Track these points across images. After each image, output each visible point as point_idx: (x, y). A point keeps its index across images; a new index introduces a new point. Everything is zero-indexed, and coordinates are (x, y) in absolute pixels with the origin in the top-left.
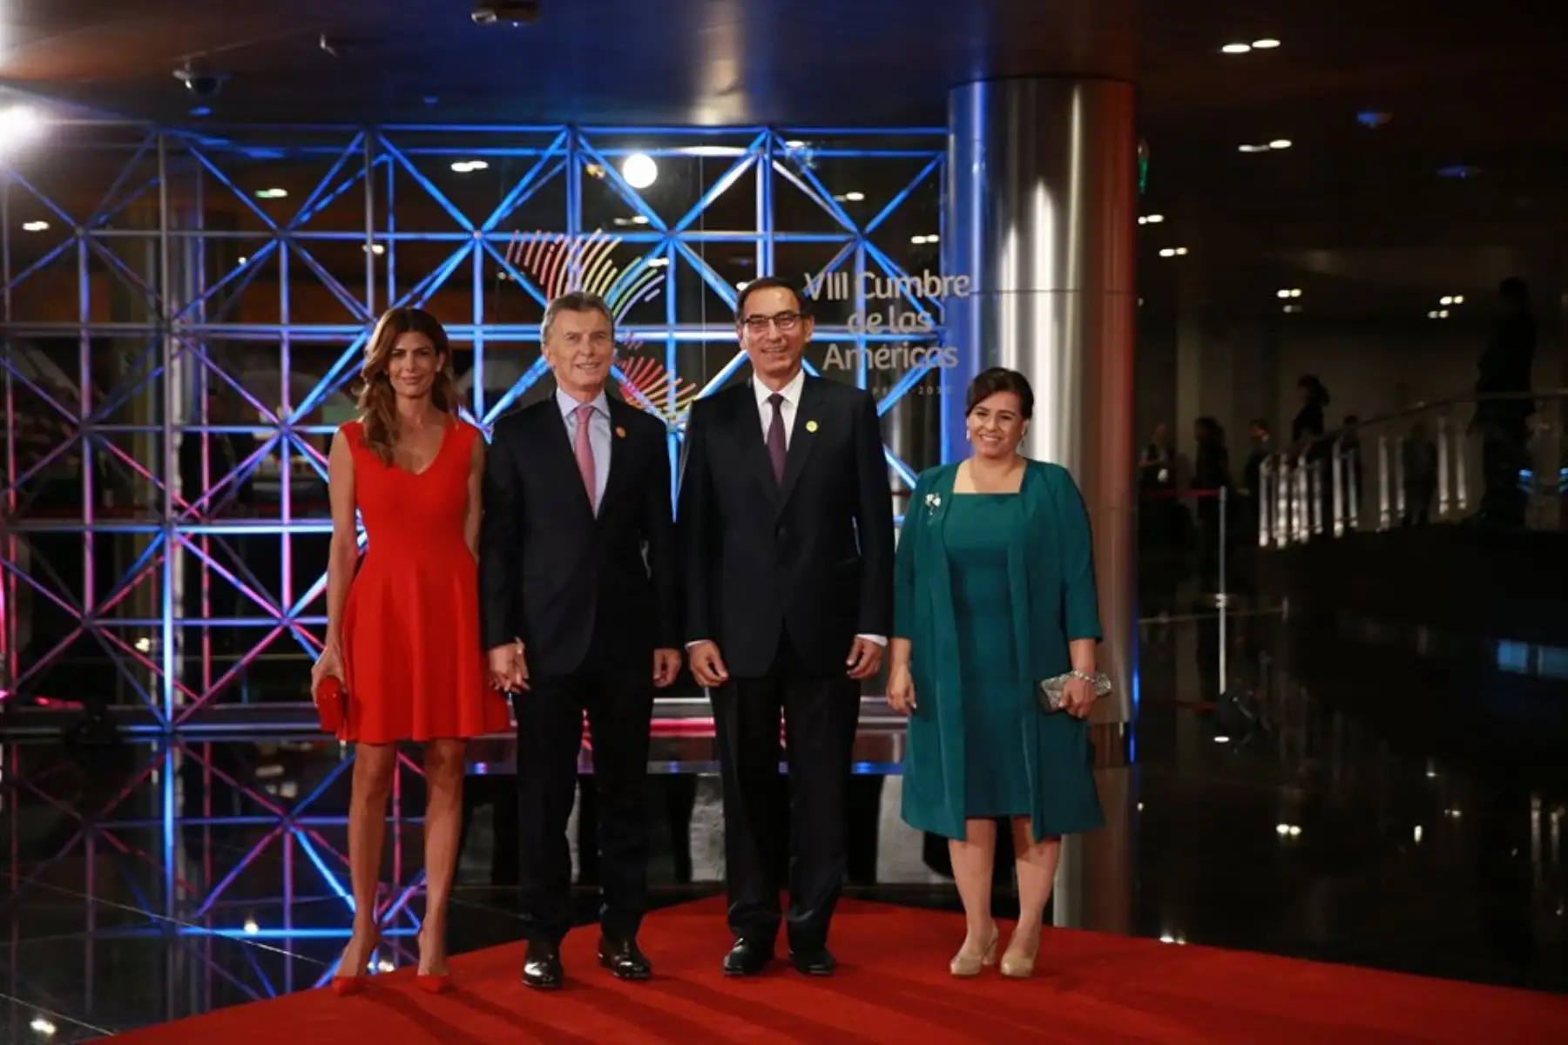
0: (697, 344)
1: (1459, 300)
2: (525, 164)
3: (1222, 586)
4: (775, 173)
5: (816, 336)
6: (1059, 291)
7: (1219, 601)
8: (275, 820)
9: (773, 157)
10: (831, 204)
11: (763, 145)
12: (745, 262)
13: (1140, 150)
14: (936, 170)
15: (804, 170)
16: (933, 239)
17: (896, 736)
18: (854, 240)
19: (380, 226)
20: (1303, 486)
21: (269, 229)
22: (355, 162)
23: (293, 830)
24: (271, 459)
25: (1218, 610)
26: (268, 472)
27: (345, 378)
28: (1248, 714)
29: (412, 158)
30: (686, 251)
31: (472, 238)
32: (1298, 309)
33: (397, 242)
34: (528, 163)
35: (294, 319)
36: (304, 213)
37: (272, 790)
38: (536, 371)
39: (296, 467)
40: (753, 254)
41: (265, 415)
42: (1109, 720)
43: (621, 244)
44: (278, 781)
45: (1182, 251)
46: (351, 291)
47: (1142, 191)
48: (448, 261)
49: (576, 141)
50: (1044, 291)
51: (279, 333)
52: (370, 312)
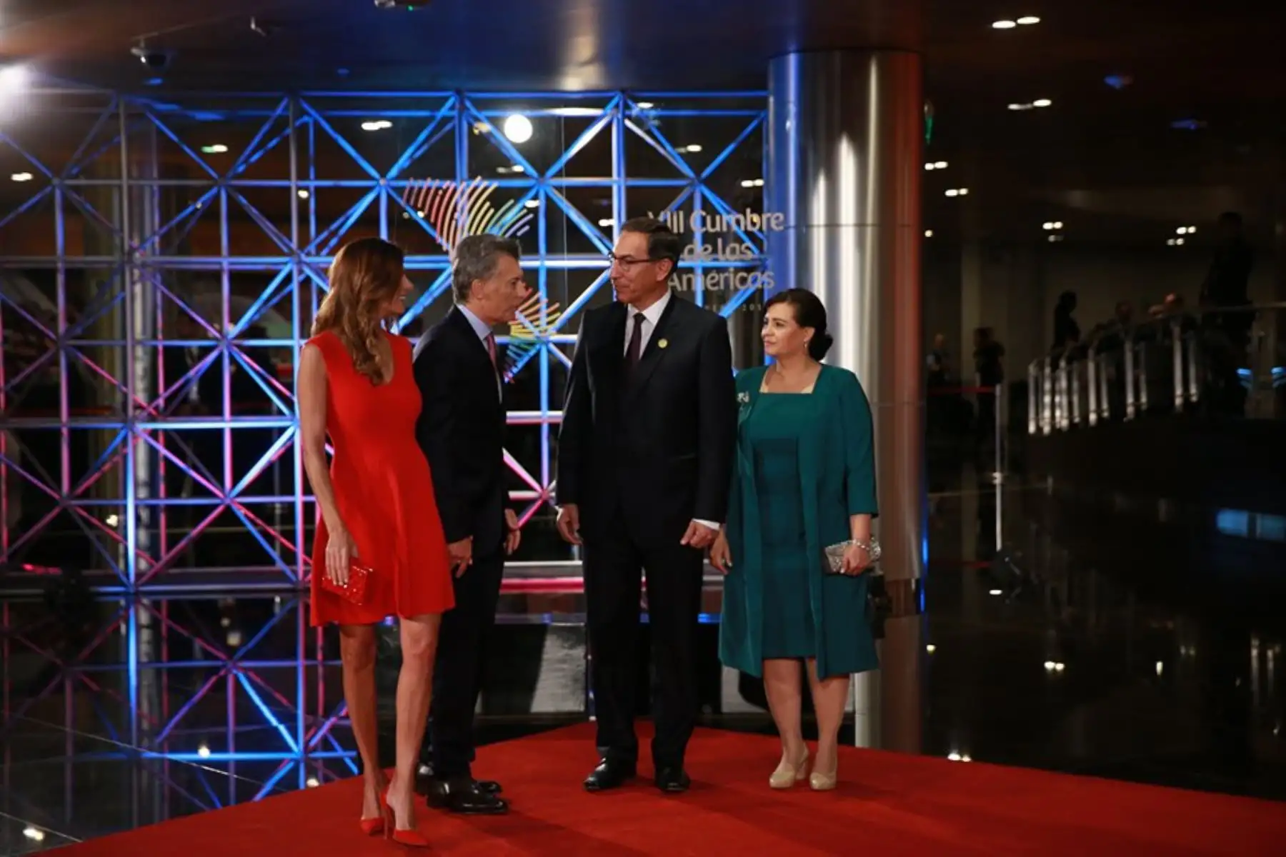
1: (1192, 230)
2: (421, 124)
3: (998, 466)
4: (627, 130)
6: (860, 225)
7: (995, 478)
8: (219, 663)
9: (625, 117)
10: (674, 155)
11: (617, 106)
12: (600, 203)
13: (926, 109)
14: (759, 127)
15: (651, 126)
16: (759, 183)
18: (691, 185)
19: (303, 175)
20: (1063, 384)
21: (211, 178)
22: (281, 124)
23: (235, 672)
25: (994, 486)
27: (275, 300)
28: (1017, 571)
29: (328, 120)
30: (554, 194)
31: (379, 184)
32: (1060, 238)
33: (317, 188)
34: (424, 123)
35: (232, 252)
36: (241, 165)
38: (431, 294)
39: (235, 374)
40: (610, 197)
41: (210, 330)
42: (903, 577)
43: (497, 190)
45: (963, 191)
46: (280, 230)
47: (928, 142)
48: (358, 205)
49: (462, 103)
50: (847, 225)
51: (220, 263)
52: (294, 245)
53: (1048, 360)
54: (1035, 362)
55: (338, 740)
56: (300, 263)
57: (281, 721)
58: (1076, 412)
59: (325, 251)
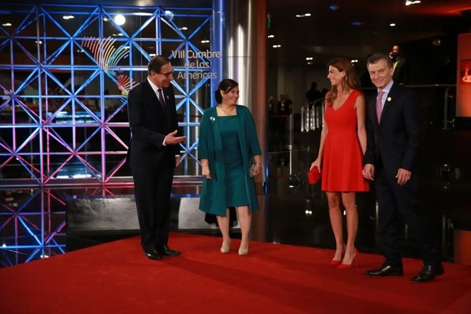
0: (140, 72)
1: (356, 61)
2: (86, 17)
3: (291, 143)
4: (161, 21)
5: (175, 70)
6: (245, 57)
7: (290, 147)
8: (12, 213)
9: (161, 16)
10: (178, 30)
11: (158, 12)
12: (152, 48)
13: (268, 16)
14: (209, 21)
15: (171, 20)
16: (208, 41)
17: (197, 187)
18: (185, 41)
19: (41, 35)
20: (313, 114)
21: (7, 35)
22: (33, 15)
23: (17, 216)
24: (8, 106)
25: (289, 150)
26: (7, 110)
27: (31, 81)
28: (299, 179)
29: (50, 14)
30: (135, 44)
31: (70, 39)
32: (312, 63)
33: (47, 40)
34: (87, 17)
35: (15, 62)
36: (18, 31)
37: (10, 204)
38: (90, 79)
39: (16, 108)
40: (155, 46)
41: (6, 92)
42: (260, 181)
43: (116, 42)
44: (12, 202)
45: (279, 46)
46: (33, 55)
47: (269, 28)
48: (63, 46)
49: (101, 10)
50: (241, 57)
51: (10, 67)
52: (39, 61)
53: (308, 106)
54: (303, 107)
55: (56, 241)
56: (41, 67)
57: (35, 234)
58: (318, 124)
59: (50, 63)
